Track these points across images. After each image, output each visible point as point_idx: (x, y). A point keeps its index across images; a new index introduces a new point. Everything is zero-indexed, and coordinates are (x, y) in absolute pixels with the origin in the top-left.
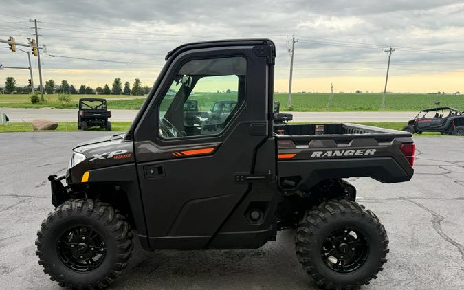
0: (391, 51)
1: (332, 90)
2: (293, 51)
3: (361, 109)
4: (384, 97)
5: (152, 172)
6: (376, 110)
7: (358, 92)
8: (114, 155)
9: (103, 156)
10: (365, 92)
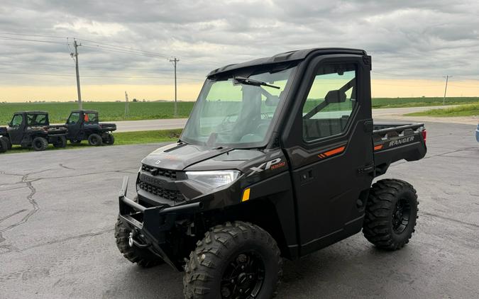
0: (175, 61)
1: (127, 98)
2: (76, 56)
3: (158, 117)
4: (176, 105)
5: (305, 177)
6: (171, 118)
7: (135, 100)
8: (272, 166)
9: (261, 168)
10: (142, 101)
